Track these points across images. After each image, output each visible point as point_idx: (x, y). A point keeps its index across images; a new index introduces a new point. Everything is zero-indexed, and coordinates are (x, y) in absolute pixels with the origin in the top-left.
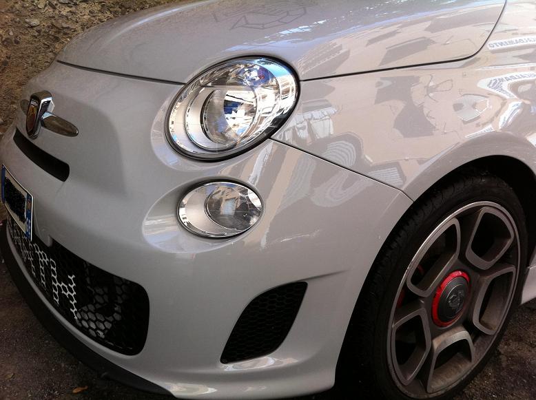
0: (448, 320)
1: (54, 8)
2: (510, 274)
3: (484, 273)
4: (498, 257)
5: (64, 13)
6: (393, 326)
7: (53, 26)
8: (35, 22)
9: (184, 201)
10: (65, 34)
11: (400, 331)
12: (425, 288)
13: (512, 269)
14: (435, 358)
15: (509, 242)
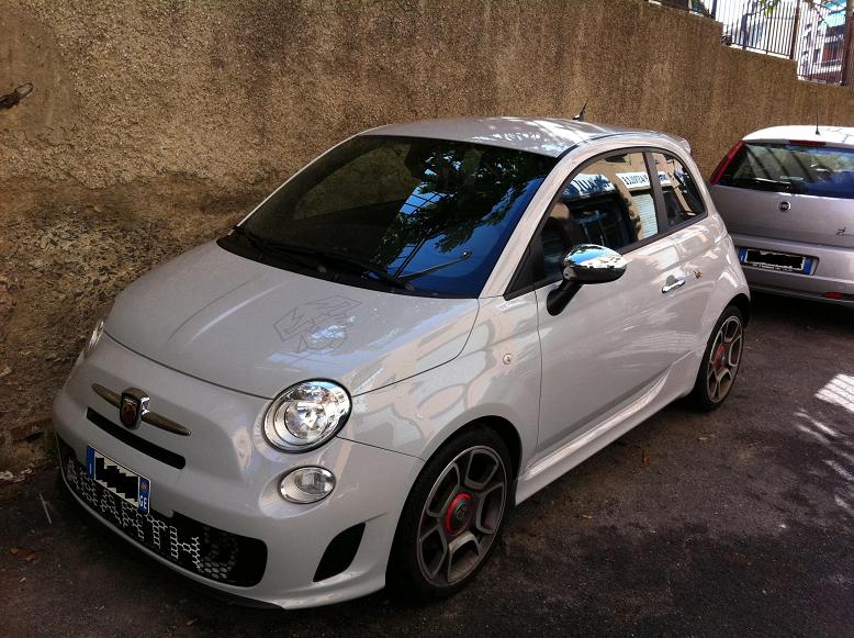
0: (458, 529)
1: (55, 244)
2: (501, 488)
3: (480, 491)
4: (489, 479)
5: (66, 248)
6: (420, 540)
7: (56, 263)
8: (38, 263)
10: (67, 269)
11: (424, 542)
12: (438, 511)
13: (501, 484)
14: (451, 556)
15: (496, 468)
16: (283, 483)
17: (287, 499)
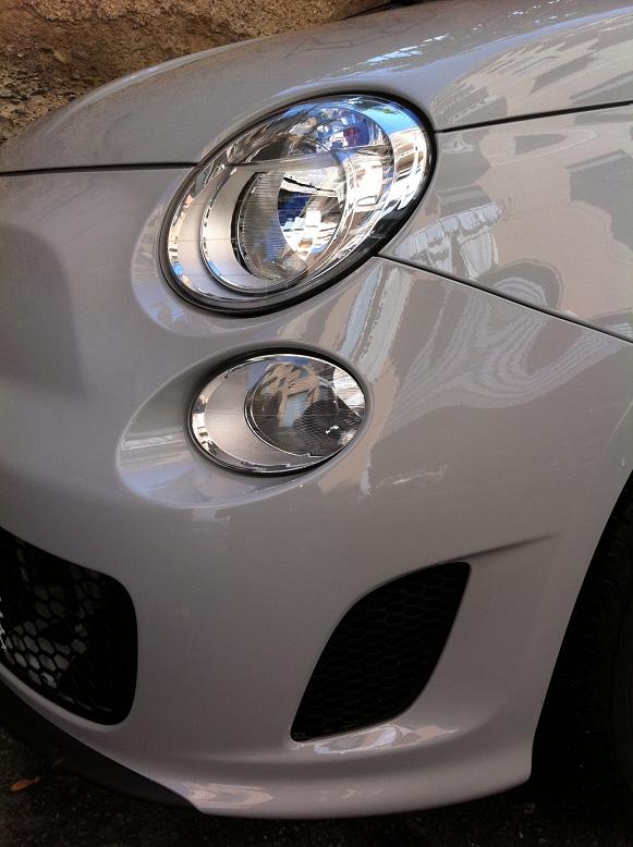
9: (202, 397)
16: (204, 398)
17: (212, 458)
